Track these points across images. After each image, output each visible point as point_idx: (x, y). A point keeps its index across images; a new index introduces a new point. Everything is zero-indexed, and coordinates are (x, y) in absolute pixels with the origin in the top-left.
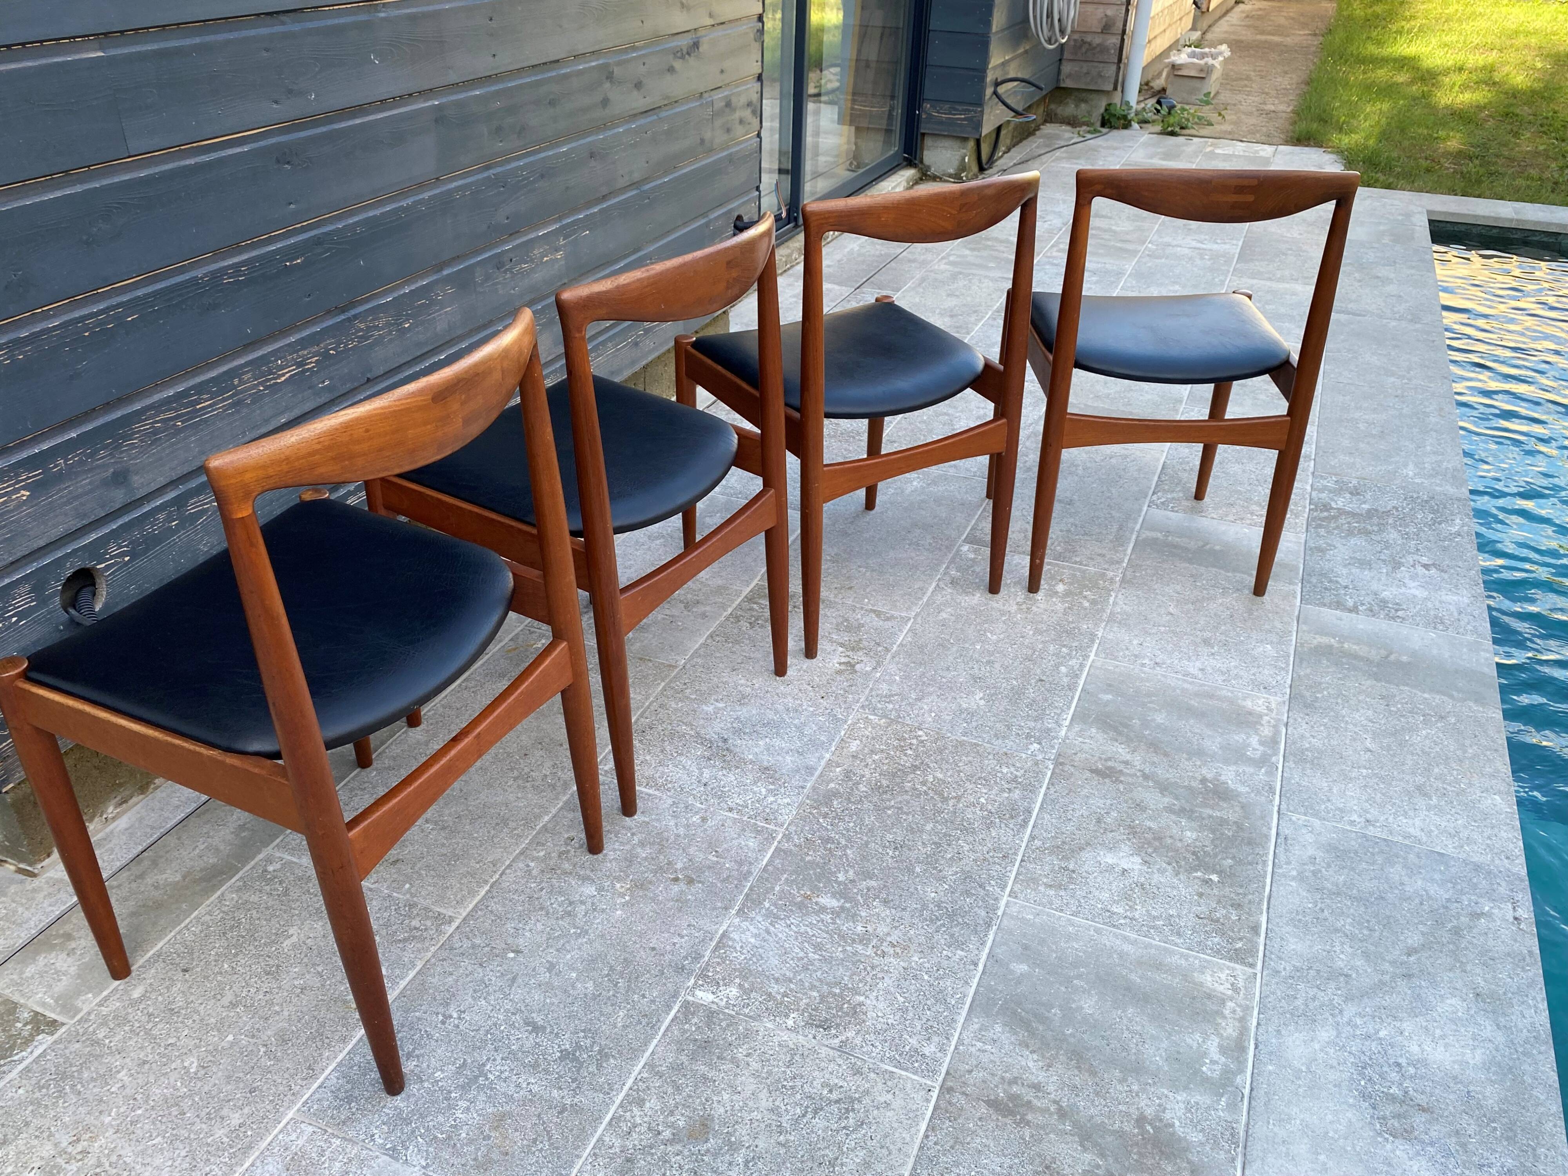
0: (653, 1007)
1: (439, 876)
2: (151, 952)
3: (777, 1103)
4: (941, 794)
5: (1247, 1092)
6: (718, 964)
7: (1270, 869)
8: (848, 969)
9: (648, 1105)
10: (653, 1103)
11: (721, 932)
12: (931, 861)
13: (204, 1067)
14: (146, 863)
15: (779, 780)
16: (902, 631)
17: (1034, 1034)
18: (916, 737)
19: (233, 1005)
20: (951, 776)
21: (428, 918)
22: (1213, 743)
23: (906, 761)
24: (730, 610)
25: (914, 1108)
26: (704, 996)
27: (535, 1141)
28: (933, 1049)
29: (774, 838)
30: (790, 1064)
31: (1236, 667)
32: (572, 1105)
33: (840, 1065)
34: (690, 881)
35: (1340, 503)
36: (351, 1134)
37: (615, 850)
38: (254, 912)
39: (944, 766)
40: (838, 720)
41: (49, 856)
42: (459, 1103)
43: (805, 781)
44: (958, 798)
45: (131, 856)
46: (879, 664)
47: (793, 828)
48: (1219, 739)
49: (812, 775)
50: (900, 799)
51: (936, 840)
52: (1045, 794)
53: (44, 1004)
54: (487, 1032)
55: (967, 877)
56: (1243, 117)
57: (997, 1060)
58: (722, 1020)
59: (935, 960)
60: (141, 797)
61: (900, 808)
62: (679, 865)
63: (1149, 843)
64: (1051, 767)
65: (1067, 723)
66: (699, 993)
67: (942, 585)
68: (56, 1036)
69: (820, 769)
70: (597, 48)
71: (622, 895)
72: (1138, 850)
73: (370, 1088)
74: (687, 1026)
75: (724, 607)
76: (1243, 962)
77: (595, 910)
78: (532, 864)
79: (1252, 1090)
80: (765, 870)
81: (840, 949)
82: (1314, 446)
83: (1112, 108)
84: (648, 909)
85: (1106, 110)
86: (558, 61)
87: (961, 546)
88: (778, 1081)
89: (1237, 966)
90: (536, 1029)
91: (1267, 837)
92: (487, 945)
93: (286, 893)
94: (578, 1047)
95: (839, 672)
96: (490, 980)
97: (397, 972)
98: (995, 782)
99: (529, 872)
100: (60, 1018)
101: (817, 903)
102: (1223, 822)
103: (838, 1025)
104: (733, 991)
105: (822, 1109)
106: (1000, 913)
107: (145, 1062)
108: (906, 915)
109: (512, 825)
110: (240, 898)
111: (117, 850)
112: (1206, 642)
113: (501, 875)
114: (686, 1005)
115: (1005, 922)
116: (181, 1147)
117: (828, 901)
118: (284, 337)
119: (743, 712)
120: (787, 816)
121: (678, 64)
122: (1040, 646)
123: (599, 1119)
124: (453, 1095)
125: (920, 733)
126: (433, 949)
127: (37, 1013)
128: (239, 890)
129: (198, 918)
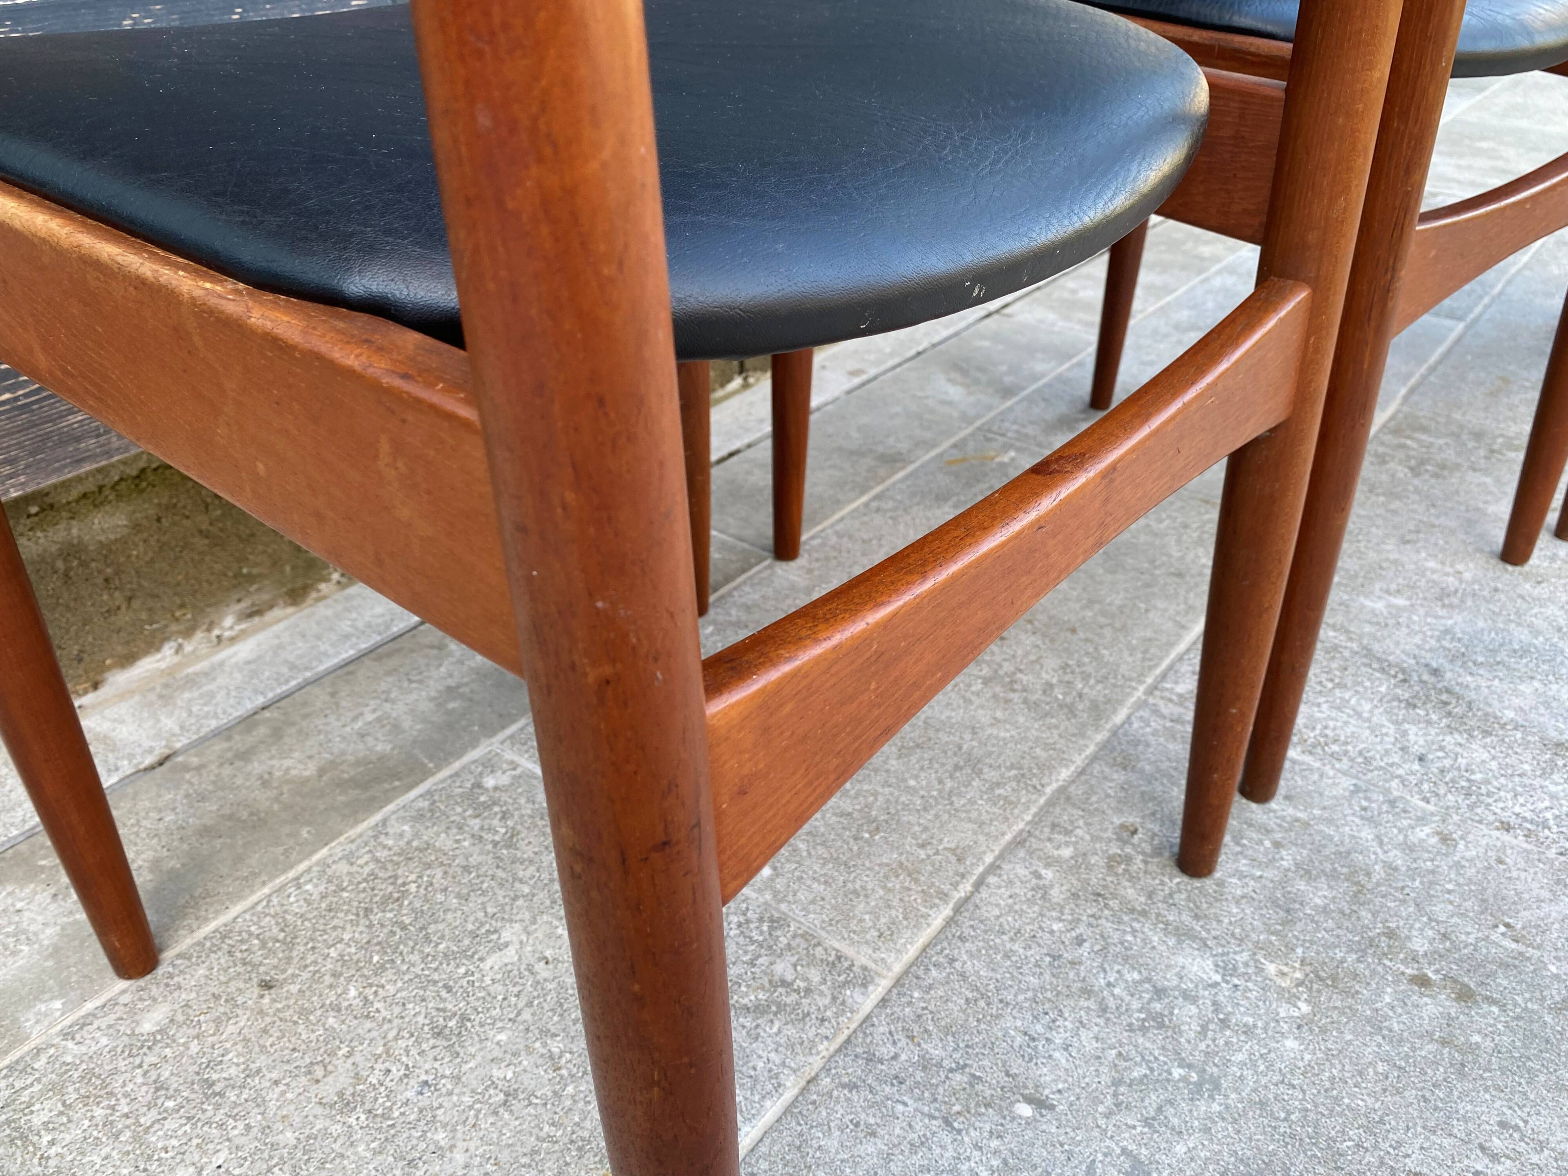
2: (212, 926)
14: (262, 731)
19: (344, 1104)
21: (812, 961)
37: (1242, 876)
38: (439, 873)
41: (96, 686)
60: (290, 610)
62: (1419, 945)
71: (1289, 998)
77: (1224, 1023)
78: (1048, 874)
84: (1370, 1049)
92: (960, 1068)
93: (511, 840)
99: (1044, 891)
109: (991, 775)
110: (417, 835)
111: (220, 697)
113: (979, 884)
119: (1457, 622)
126: (825, 1049)
128: (419, 817)
129: (324, 864)
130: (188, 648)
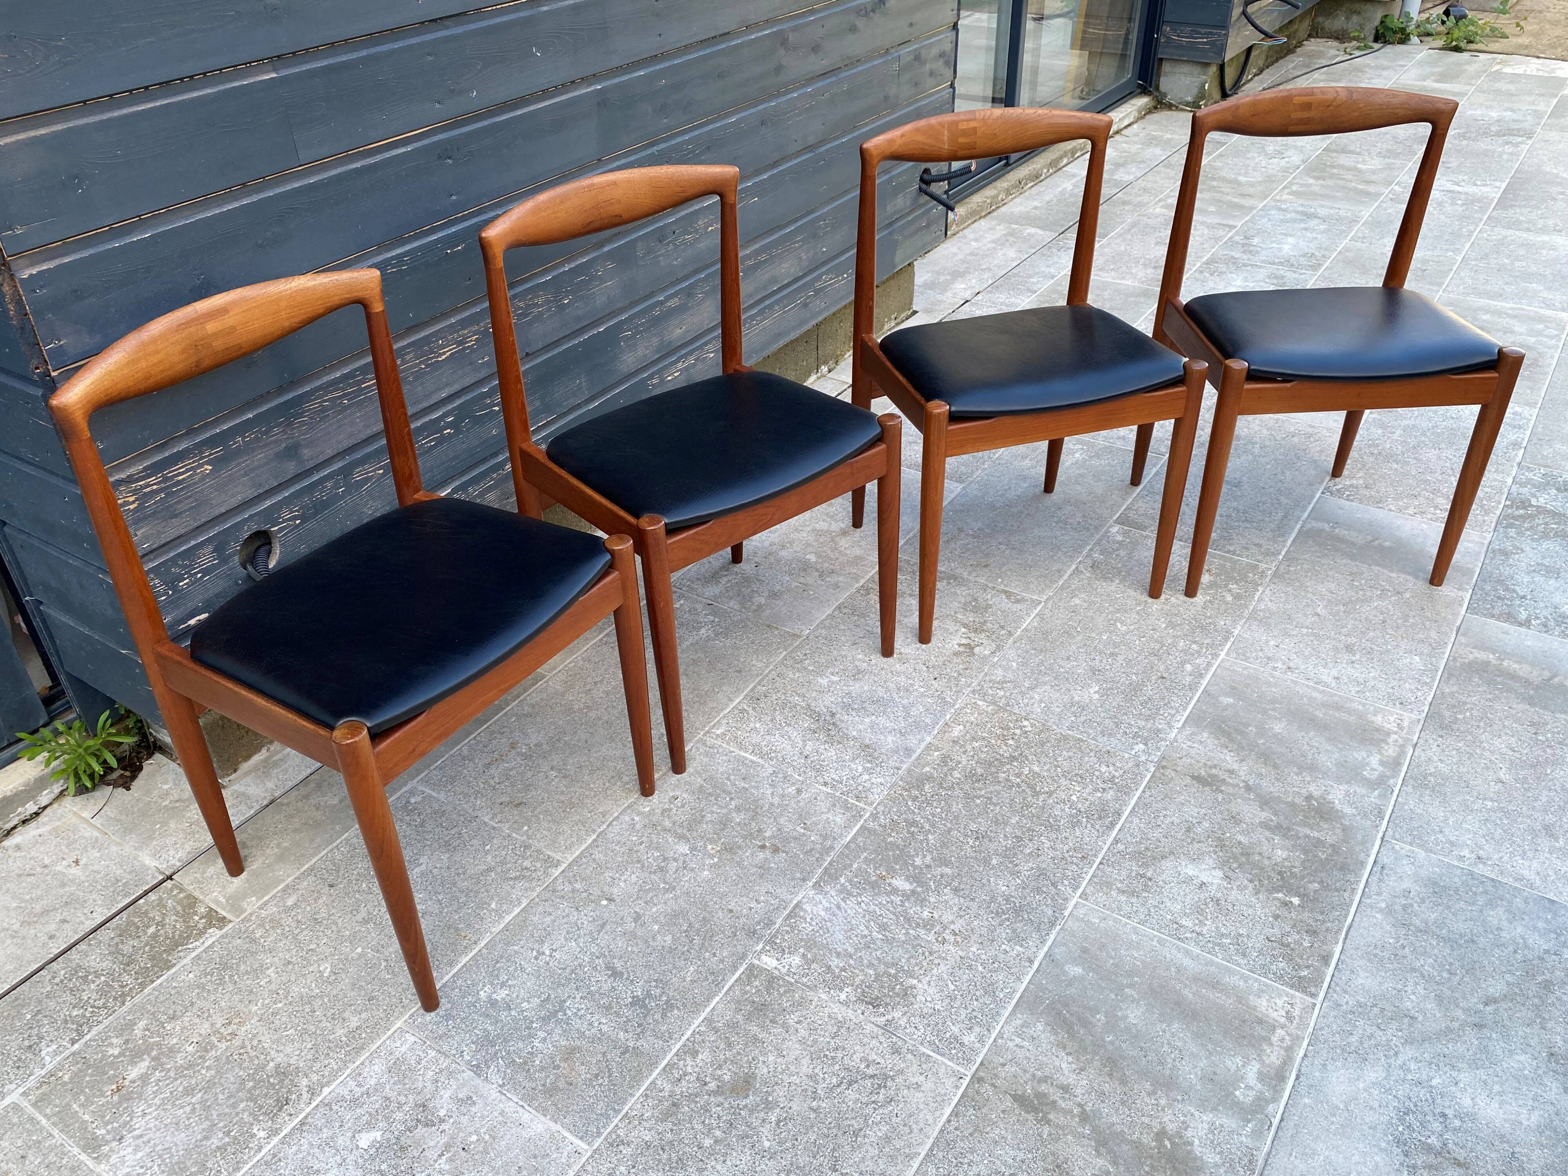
0: (721, 966)
1: (554, 821)
2: (306, 866)
3: (816, 1071)
4: (1032, 788)
5: (1276, 1122)
6: (787, 932)
7: (1357, 898)
8: (907, 952)
9: (700, 1056)
10: (704, 1056)
11: (795, 902)
12: (1009, 855)
13: (335, 973)
14: (312, 785)
15: (877, 759)
16: (1028, 615)
17: (1073, 1037)
18: (1021, 727)
19: (365, 921)
20: (1048, 770)
21: (538, 860)
22: (1328, 760)
23: (1006, 751)
24: (862, 582)
25: (943, 1092)
26: (769, 962)
27: (597, 1076)
28: (973, 1038)
29: (861, 816)
30: (835, 1036)
31: (1375, 678)
32: (634, 1048)
33: (881, 1043)
34: (776, 850)
35: (1542, 500)
36: (445, 1048)
37: (712, 812)
39: (1043, 760)
40: (946, 703)
41: (235, 771)
42: (539, 1033)
43: (902, 762)
44: (1050, 794)
45: (301, 778)
46: (999, 648)
47: (881, 809)
48: (1336, 755)
49: (910, 756)
50: (991, 789)
51: (1019, 834)
52: (1140, 798)
53: (217, 902)
54: (573, 971)
55: (1042, 873)
56: (1547, 26)
57: (1032, 1057)
58: (780, 986)
59: (993, 952)
61: (990, 799)
62: (768, 834)
63: (1235, 858)
64: (1152, 769)
65: (1180, 725)
66: (764, 958)
67: (1081, 568)
68: (224, 931)
69: (919, 751)
70: (771, 15)
71: (712, 857)
72: (1223, 864)
73: (466, 1010)
74: (748, 988)
75: (857, 578)
76: (1304, 991)
77: (685, 868)
78: (637, 819)
79: (1282, 1120)
80: (847, 846)
81: (903, 931)
82: (1528, 433)
83: (1388, 21)
84: (732, 872)
85: (1382, 22)
86: (729, 33)
87: (1111, 526)
88: (821, 1050)
89: (1297, 994)
90: (615, 974)
91: (1363, 864)
92: (586, 891)
93: (422, 825)
94: (649, 995)
95: (956, 654)
96: (582, 923)
97: (505, 907)
98: (1091, 781)
99: (633, 826)
100: (229, 916)
101: (890, 884)
102: (1319, 843)
103: (887, 1004)
104: (796, 960)
105: (856, 1082)
106: (1066, 913)
107: (289, 963)
108: (974, 905)
111: (291, 770)
112: (1349, 648)
113: (608, 826)
114: (751, 967)
115: (1070, 923)
116: (308, 1040)
117: (900, 883)
118: (446, 319)
119: (856, 688)
120: (877, 796)
121: (860, 23)
122: (1170, 641)
123: (656, 1064)
124: (534, 1025)
125: (1026, 723)
126: (538, 889)
127: (211, 909)
129: (347, 840)
130: (272, 748)
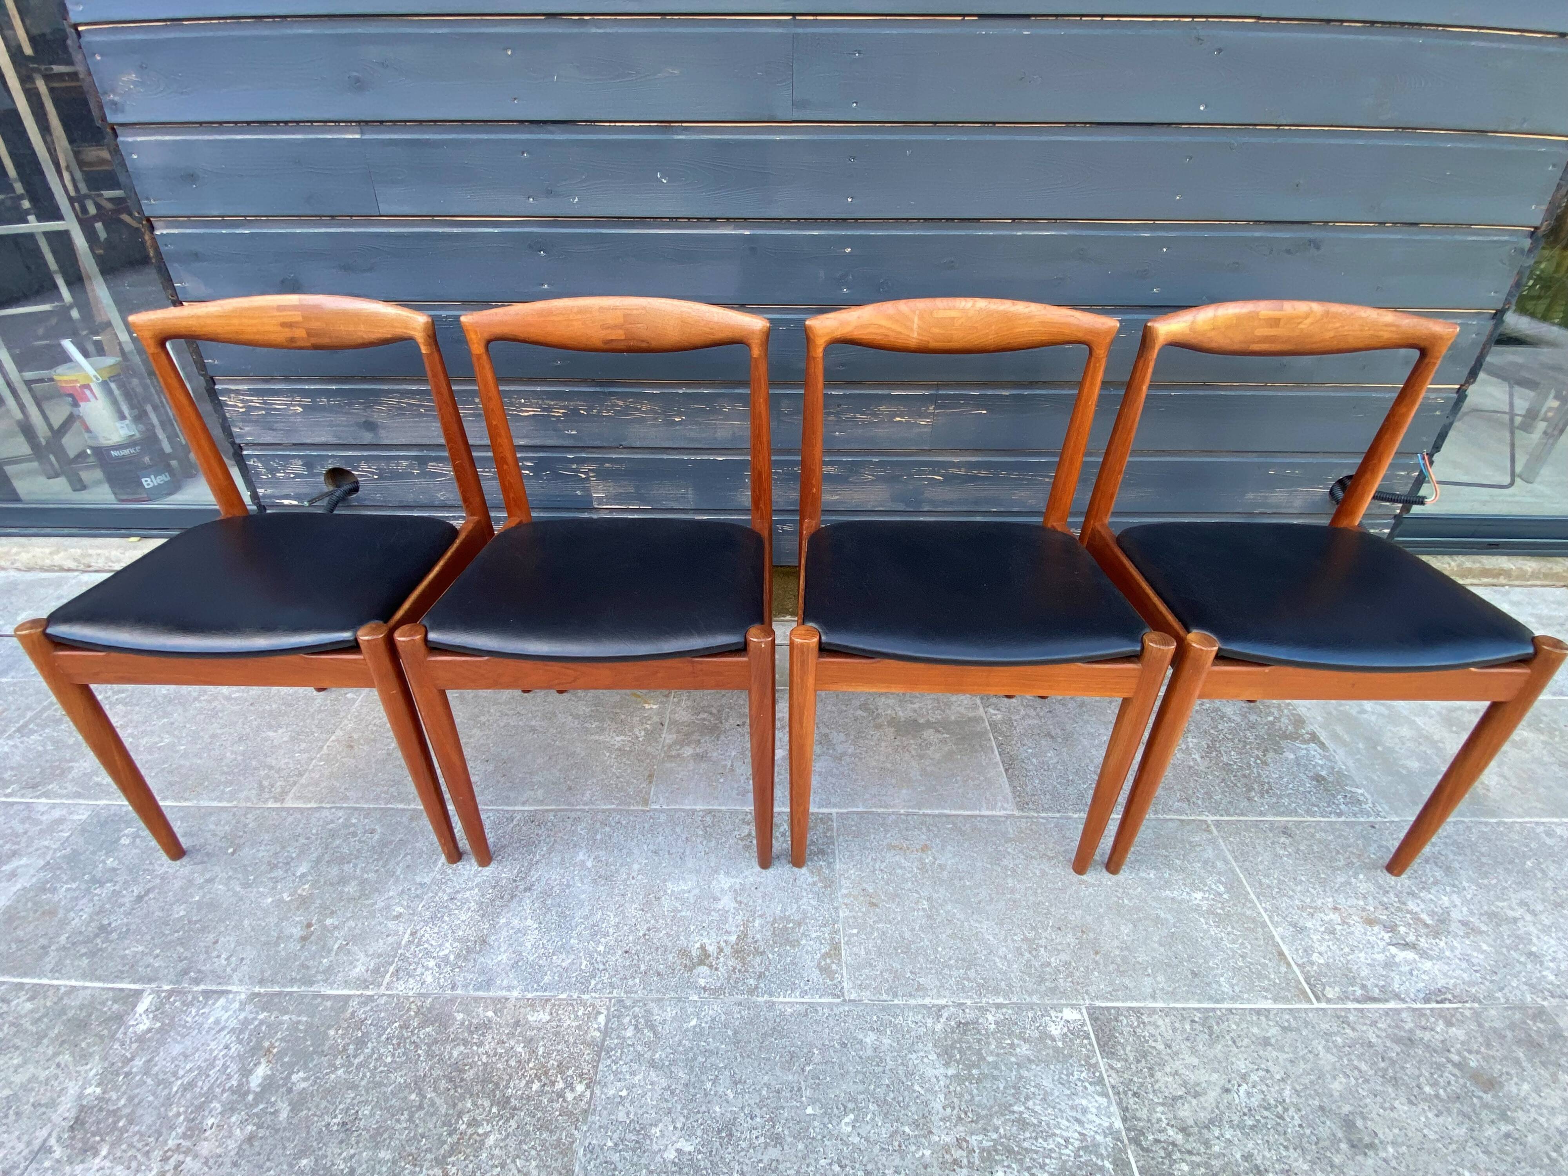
0: (141, 969)
4: (452, 1152)
6: (185, 1001)
10: (28, 1008)
11: (229, 988)
15: (465, 960)
16: (804, 996)
18: (570, 1086)
20: (492, 1157)
23: (516, 1088)
26: (146, 1005)
27: (20, 941)
29: (367, 988)
30: (36, 1105)
39: (512, 1143)
40: (586, 982)
43: (465, 986)
46: (717, 991)
47: (382, 1001)
50: (438, 1101)
58: (111, 1030)
61: (420, 1107)
62: (329, 921)
66: (149, 999)
69: (489, 994)
71: (292, 894)
74: (113, 1003)
77: (276, 882)
80: (320, 996)
81: (181, 1111)
84: (271, 919)
92: (245, 832)
99: (331, 822)
101: (261, 1064)
114: (139, 993)
117: (264, 1073)
120: (403, 988)
125: (580, 1088)
